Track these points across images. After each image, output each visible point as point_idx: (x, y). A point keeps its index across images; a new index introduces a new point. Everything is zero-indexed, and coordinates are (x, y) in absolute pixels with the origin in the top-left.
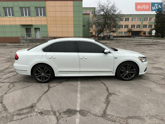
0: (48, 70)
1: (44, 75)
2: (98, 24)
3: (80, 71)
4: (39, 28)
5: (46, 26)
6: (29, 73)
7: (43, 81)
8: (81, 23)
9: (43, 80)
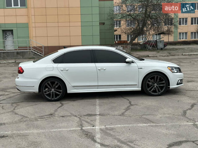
0: (60, 85)
1: (54, 91)
2: (133, 19)
3: (98, 86)
4: (12, 30)
5: (26, 26)
6: (36, 90)
7: (53, 99)
8: (97, 19)
9: (53, 97)
